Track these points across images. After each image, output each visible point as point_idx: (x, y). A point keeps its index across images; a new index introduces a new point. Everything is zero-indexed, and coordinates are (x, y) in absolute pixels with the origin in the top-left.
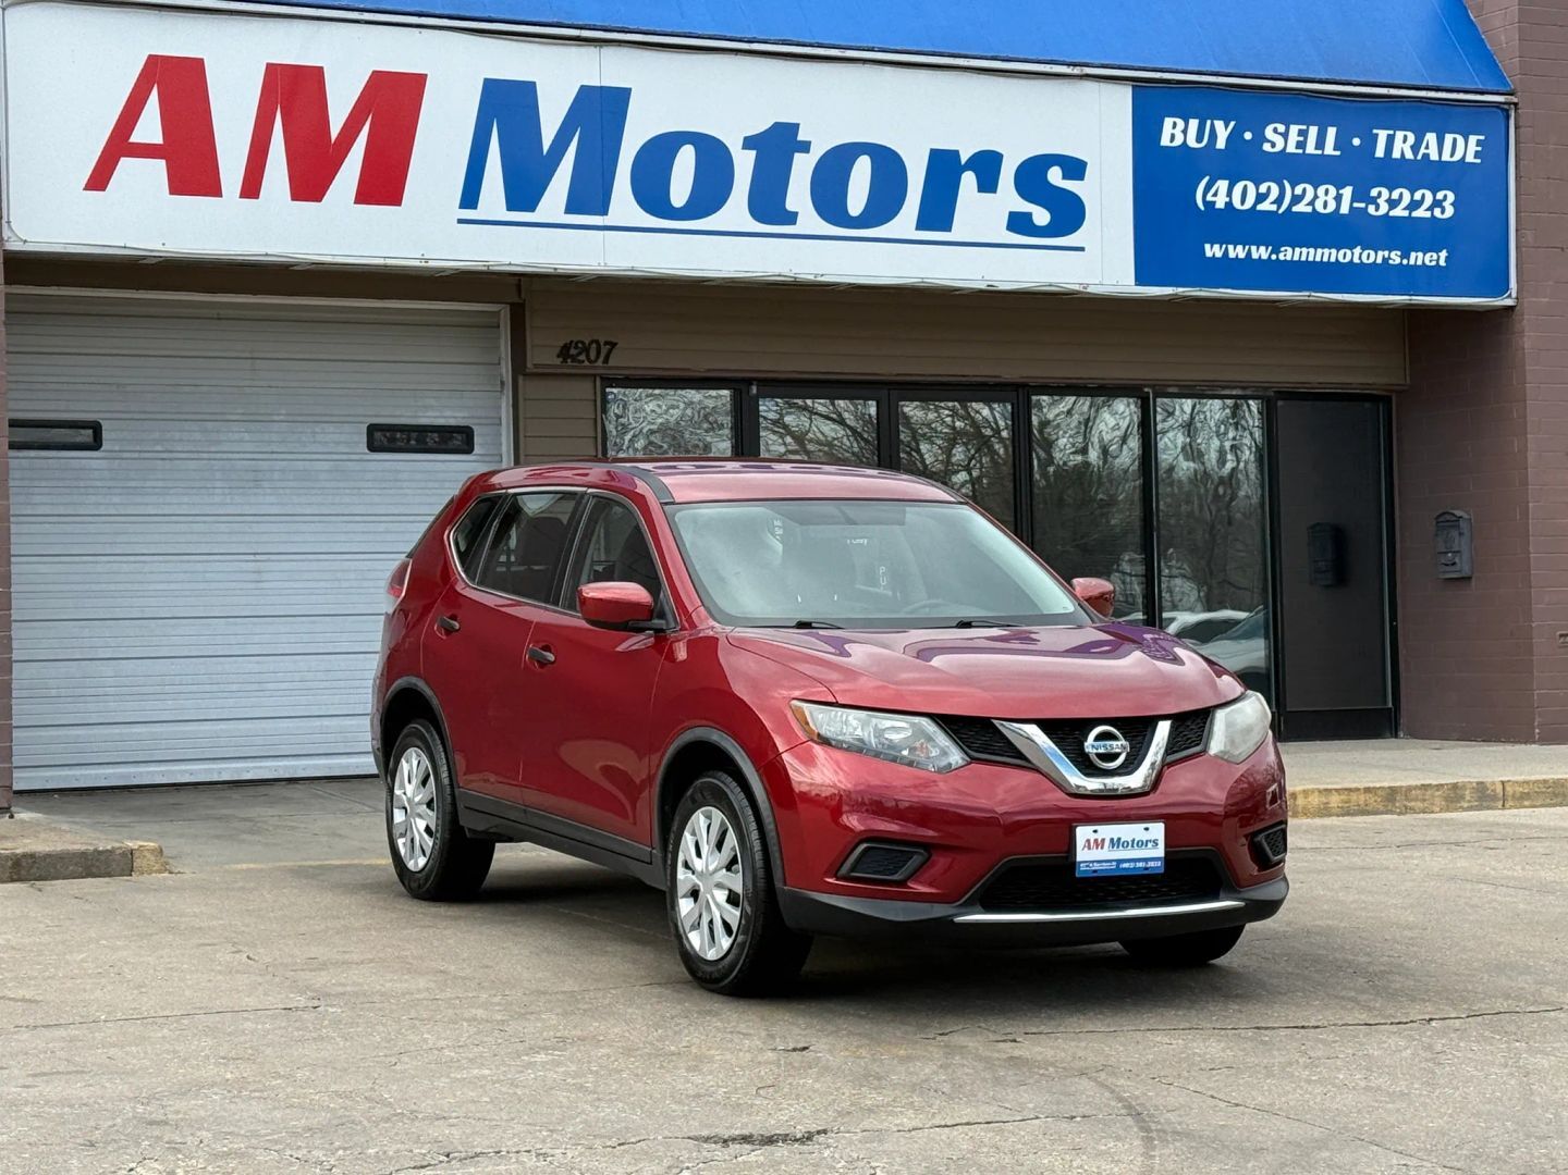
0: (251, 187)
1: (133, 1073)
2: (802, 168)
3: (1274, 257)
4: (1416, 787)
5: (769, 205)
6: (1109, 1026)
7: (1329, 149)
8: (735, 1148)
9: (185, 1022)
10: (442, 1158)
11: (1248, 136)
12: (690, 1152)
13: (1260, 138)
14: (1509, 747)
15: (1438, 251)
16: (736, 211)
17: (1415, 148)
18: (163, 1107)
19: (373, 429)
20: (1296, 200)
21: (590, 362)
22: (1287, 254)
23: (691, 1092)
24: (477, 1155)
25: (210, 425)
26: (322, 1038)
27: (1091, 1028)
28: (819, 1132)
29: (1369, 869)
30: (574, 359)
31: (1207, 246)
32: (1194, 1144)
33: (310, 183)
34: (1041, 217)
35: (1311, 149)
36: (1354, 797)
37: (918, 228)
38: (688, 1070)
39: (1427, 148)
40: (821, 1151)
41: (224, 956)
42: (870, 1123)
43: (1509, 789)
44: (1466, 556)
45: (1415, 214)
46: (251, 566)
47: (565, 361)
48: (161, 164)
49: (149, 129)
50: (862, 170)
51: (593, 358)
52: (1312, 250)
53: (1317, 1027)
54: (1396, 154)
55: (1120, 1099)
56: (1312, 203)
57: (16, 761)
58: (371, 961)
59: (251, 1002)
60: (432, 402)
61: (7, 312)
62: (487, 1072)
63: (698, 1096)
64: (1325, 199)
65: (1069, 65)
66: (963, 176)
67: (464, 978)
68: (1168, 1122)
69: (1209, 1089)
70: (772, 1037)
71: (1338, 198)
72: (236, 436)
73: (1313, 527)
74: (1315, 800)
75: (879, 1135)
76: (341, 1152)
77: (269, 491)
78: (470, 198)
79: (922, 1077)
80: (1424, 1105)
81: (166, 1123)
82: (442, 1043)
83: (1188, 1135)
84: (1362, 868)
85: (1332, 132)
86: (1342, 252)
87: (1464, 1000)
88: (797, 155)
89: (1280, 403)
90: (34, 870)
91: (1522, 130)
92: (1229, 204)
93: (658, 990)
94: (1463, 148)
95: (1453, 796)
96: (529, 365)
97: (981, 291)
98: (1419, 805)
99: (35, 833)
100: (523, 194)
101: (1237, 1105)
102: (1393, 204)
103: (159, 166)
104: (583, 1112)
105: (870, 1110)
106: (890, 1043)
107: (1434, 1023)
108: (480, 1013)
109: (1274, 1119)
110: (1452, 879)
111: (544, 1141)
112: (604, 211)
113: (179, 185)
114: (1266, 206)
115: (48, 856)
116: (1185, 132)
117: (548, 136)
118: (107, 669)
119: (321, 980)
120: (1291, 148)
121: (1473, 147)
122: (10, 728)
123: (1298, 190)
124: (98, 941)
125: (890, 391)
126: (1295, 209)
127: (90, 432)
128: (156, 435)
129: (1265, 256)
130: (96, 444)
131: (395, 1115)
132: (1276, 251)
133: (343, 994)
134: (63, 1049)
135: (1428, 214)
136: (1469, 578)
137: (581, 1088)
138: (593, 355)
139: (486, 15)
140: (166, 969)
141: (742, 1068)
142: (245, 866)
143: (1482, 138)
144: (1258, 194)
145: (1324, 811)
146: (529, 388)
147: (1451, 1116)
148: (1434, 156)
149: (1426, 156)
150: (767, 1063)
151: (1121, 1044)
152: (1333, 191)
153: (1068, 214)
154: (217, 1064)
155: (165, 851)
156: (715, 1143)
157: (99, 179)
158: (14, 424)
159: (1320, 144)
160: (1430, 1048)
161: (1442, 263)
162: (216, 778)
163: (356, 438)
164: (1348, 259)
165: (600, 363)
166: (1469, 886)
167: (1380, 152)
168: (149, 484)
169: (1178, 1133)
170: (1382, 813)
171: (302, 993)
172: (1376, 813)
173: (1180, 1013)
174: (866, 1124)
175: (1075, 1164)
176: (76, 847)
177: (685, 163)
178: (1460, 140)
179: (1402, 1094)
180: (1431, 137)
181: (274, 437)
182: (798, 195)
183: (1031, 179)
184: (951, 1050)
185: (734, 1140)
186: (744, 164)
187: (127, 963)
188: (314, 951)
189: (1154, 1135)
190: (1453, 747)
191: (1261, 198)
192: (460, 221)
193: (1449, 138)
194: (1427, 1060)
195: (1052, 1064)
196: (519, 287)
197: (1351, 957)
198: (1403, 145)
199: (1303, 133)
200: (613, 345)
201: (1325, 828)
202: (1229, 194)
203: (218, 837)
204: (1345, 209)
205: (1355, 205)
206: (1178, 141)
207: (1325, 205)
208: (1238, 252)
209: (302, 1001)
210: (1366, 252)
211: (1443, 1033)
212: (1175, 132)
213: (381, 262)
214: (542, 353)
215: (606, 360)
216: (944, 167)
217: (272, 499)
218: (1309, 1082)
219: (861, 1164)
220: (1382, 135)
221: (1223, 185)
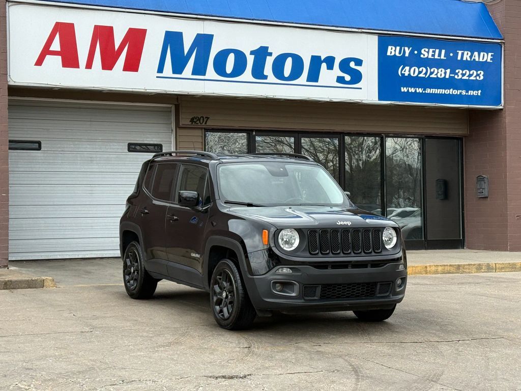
0: (89, 65)
1: (26, 352)
2: (270, 61)
3: (424, 92)
4: (467, 265)
5: (258, 73)
6: (352, 341)
7: (442, 57)
8: (219, 380)
9: (47, 336)
10: (122, 382)
11: (416, 52)
12: (204, 381)
13: (420, 53)
14: (499, 252)
15: (478, 91)
16: (247, 75)
17: (471, 57)
18: (32, 364)
19: (130, 145)
20: (431, 73)
21: (200, 123)
22: (428, 91)
23: (208, 361)
24: (133, 381)
25: (76, 143)
26: (90, 342)
27: (346, 341)
28: (248, 375)
29: (447, 291)
30: (195, 122)
31: (402, 88)
32: (373, 381)
33: (108, 65)
34: (348, 78)
35: (436, 57)
36: (446, 267)
37: (307, 81)
38: (210, 354)
39: (475, 57)
40: (247, 381)
41: (66, 314)
42: (266, 372)
43: (497, 266)
44: (486, 190)
45: (471, 78)
46: (89, 188)
47: (192, 123)
48: (60, 57)
49: (56, 46)
50: (289, 62)
51: (201, 122)
52: (436, 90)
53: (421, 342)
54: (464, 59)
55: (351, 365)
56: (437, 74)
57: (10, 251)
58: (114, 317)
59: (71, 329)
60: (148, 136)
61: (8, 105)
62: (142, 353)
63: (211, 362)
64: (441, 73)
65: (357, 29)
66: (322, 64)
67: (143, 323)
68: (366, 373)
69: (381, 362)
70: (239, 343)
71: (445, 73)
72: (85, 146)
73: (437, 180)
74: (433, 268)
75: (268, 376)
76: (87, 380)
77: (95, 164)
78: (160, 70)
79: (286, 357)
80: (452, 369)
81: (32, 369)
82: (130, 344)
83: (371, 377)
84: (445, 291)
85: (443, 51)
86: (446, 90)
87: (471, 334)
88: (268, 57)
89: (426, 140)
90: (11, 286)
91: (506, 51)
92: (409, 74)
93: (205, 327)
94: (487, 57)
95: (479, 268)
96: (180, 124)
97: (327, 102)
98: (468, 271)
99: (14, 274)
100: (178, 68)
101: (390, 368)
102: (463, 75)
103: (59, 58)
104: (171, 367)
105: (267, 368)
106: (278, 346)
107: (460, 342)
108: (145, 334)
109: (401, 373)
110: (475, 294)
111: (156, 377)
112: (204, 74)
113: (66, 64)
114: (421, 75)
115: (16, 281)
116: (395, 51)
117: (186, 50)
118: (42, 221)
119: (95, 323)
120: (430, 56)
121: (490, 57)
122: (8, 240)
123: (432, 70)
124: (26, 309)
125: (298, 134)
126: (431, 76)
127: (37, 144)
128: (59, 146)
129: (421, 92)
130: (39, 148)
131: (108, 367)
132: (425, 90)
133: (102, 327)
134: (5, 344)
135: (475, 79)
136: (487, 197)
137: (172, 359)
138: (201, 121)
139: (166, 10)
140: (46, 318)
141: (227, 353)
142: (81, 285)
143: (493, 54)
144: (419, 71)
145: (436, 272)
146: (181, 132)
147: (460, 372)
148: (477, 60)
149: (474, 60)
150: (236, 351)
151: (355, 347)
152: (443, 70)
153: (356, 77)
154: (54, 350)
155: (55, 280)
156: (213, 378)
157: (39, 62)
158: (10, 141)
159: (440, 55)
160: (457, 350)
161: (479, 94)
162: (77, 257)
163: (124, 147)
164: (448, 93)
165: (204, 124)
166: (479, 297)
167: (459, 58)
168: (56, 161)
169: (368, 377)
170: (456, 273)
171: (88, 326)
172: (453, 273)
173: (376, 337)
174: (264, 373)
175: (331, 387)
176: (25, 278)
177: (231, 59)
178: (486, 54)
179: (446, 365)
180: (476, 54)
181: (97, 147)
182: (268, 70)
183: (344, 65)
184: (298, 348)
185: (219, 377)
186: (250, 60)
187: (33, 316)
188: (96, 313)
189: (360, 377)
190: (481, 252)
191: (420, 72)
192: (157, 77)
193: (482, 54)
194: (456, 354)
195: (331, 353)
196: (177, 99)
197: (435, 320)
198: (467, 56)
199: (434, 52)
200: (208, 118)
201: (435, 277)
202: (409, 71)
203: (75, 276)
204: (447, 77)
205: (451, 75)
206: (393, 54)
207: (441, 75)
208: (412, 90)
209: (87, 329)
210: (454, 91)
211: (463, 345)
212: (392, 51)
213: (131, 90)
214: (185, 121)
215: (206, 123)
216: (316, 62)
217: (97, 167)
218: (415, 360)
219: (259, 386)
220: (460, 52)
221: (407, 68)
